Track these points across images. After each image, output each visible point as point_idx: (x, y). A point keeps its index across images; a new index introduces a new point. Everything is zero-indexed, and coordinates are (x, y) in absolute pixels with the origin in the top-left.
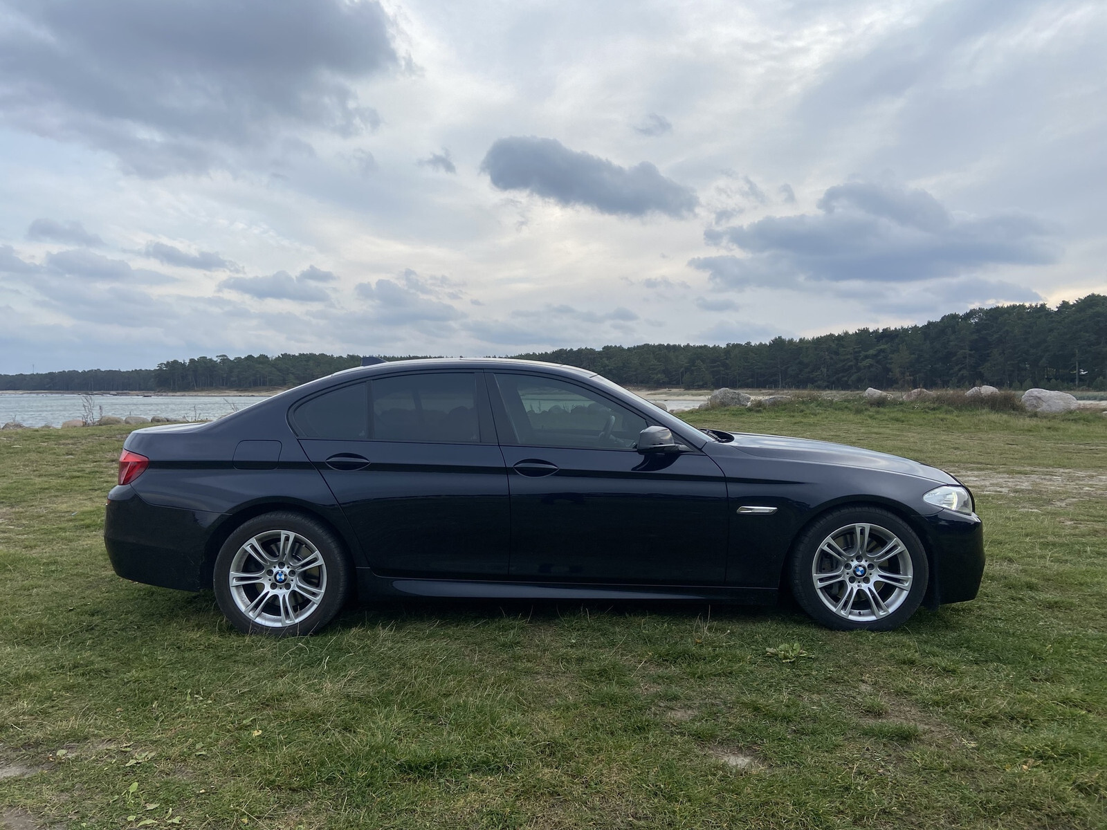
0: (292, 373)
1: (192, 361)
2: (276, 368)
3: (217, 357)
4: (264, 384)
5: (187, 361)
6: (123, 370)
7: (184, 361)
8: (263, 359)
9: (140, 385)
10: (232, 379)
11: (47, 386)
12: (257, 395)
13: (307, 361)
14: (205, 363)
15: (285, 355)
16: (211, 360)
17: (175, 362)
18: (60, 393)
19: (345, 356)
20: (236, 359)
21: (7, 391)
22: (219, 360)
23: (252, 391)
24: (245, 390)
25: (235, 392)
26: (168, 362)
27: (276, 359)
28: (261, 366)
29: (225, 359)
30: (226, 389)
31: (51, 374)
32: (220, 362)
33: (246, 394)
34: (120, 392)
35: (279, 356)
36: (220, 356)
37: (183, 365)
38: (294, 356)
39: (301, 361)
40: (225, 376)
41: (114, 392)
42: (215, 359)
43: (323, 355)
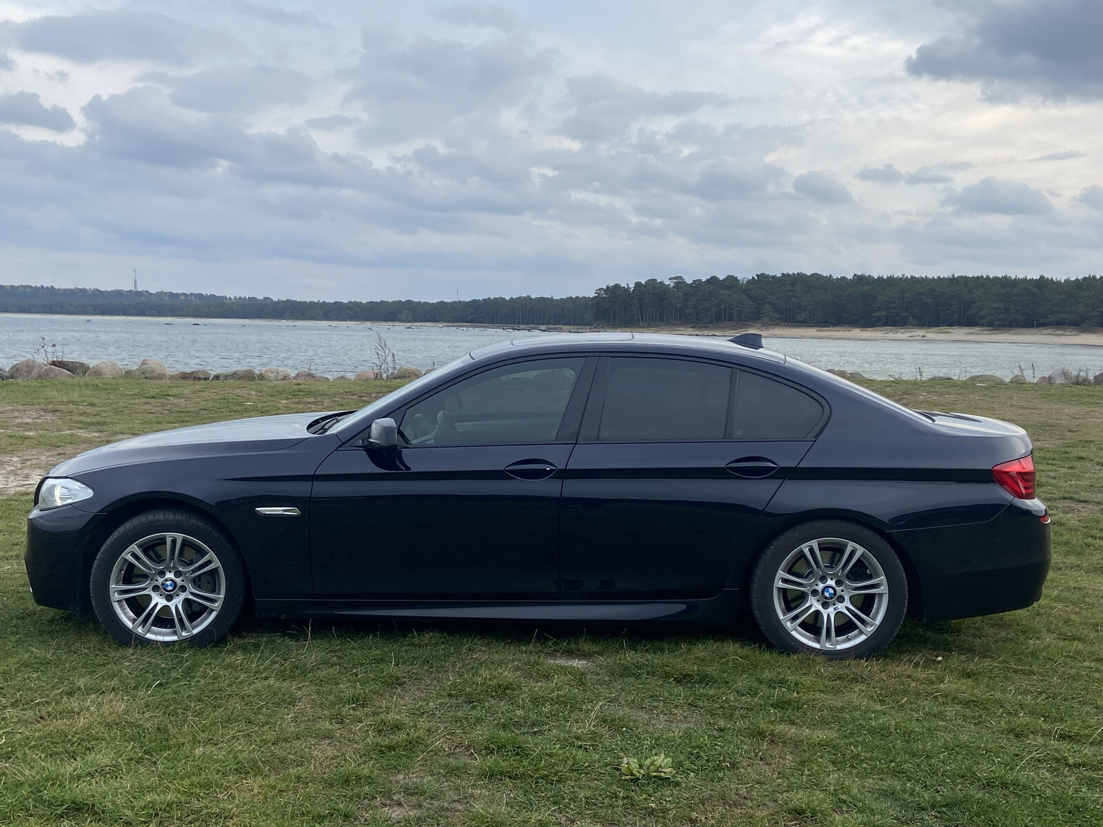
0: (770, 303)
1: (638, 285)
2: (747, 295)
3: (670, 279)
4: (730, 319)
5: (632, 286)
6: (557, 297)
7: (628, 285)
8: (731, 281)
9: (575, 317)
10: (688, 311)
11: (470, 318)
12: (720, 334)
13: (793, 284)
14: (654, 288)
15: (762, 277)
16: (662, 283)
17: (617, 286)
18: (484, 327)
19: (850, 277)
20: (694, 282)
21: (426, 324)
22: (672, 284)
23: (714, 328)
24: (706, 327)
25: (692, 330)
26: (608, 287)
27: (749, 282)
28: (727, 292)
29: (679, 282)
30: (680, 325)
31: (474, 301)
32: (674, 287)
33: (706, 332)
34: (552, 326)
35: (753, 278)
36: (674, 278)
37: (626, 290)
38: (774, 277)
39: (784, 284)
40: (679, 306)
41: (543, 327)
42: (667, 282)
43: (816, 276)
